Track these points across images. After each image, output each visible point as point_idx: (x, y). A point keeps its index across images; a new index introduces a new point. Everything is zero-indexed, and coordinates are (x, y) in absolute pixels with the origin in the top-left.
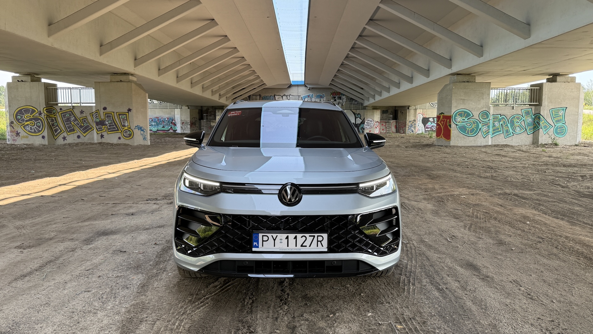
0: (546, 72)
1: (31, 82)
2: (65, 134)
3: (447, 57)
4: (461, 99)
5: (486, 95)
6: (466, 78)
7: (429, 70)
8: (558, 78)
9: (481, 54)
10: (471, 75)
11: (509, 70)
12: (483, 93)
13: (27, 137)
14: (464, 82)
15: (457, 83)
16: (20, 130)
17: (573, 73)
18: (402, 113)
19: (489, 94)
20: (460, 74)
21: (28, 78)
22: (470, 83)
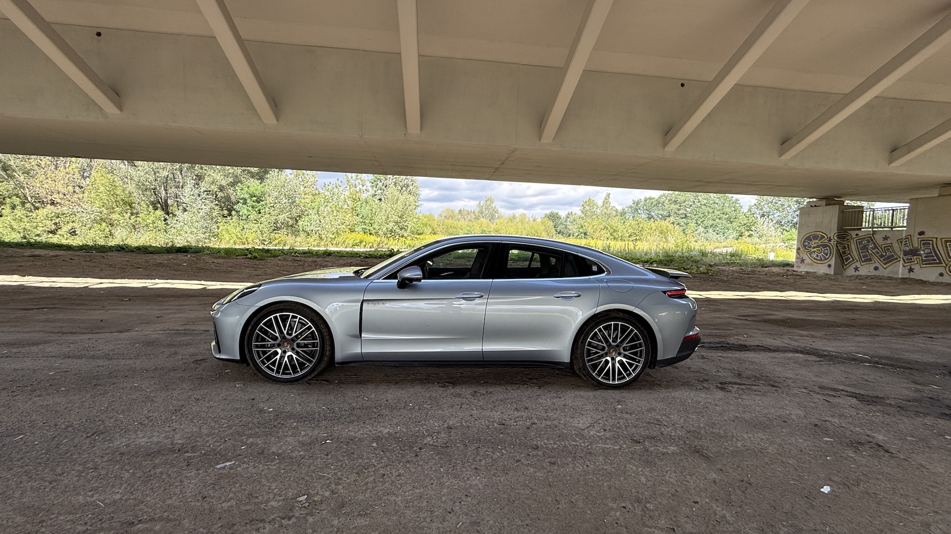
1: (825, 207)
2: (858, 264)
13: (812, 265)
16: (805, 257)
21: (824, 202)
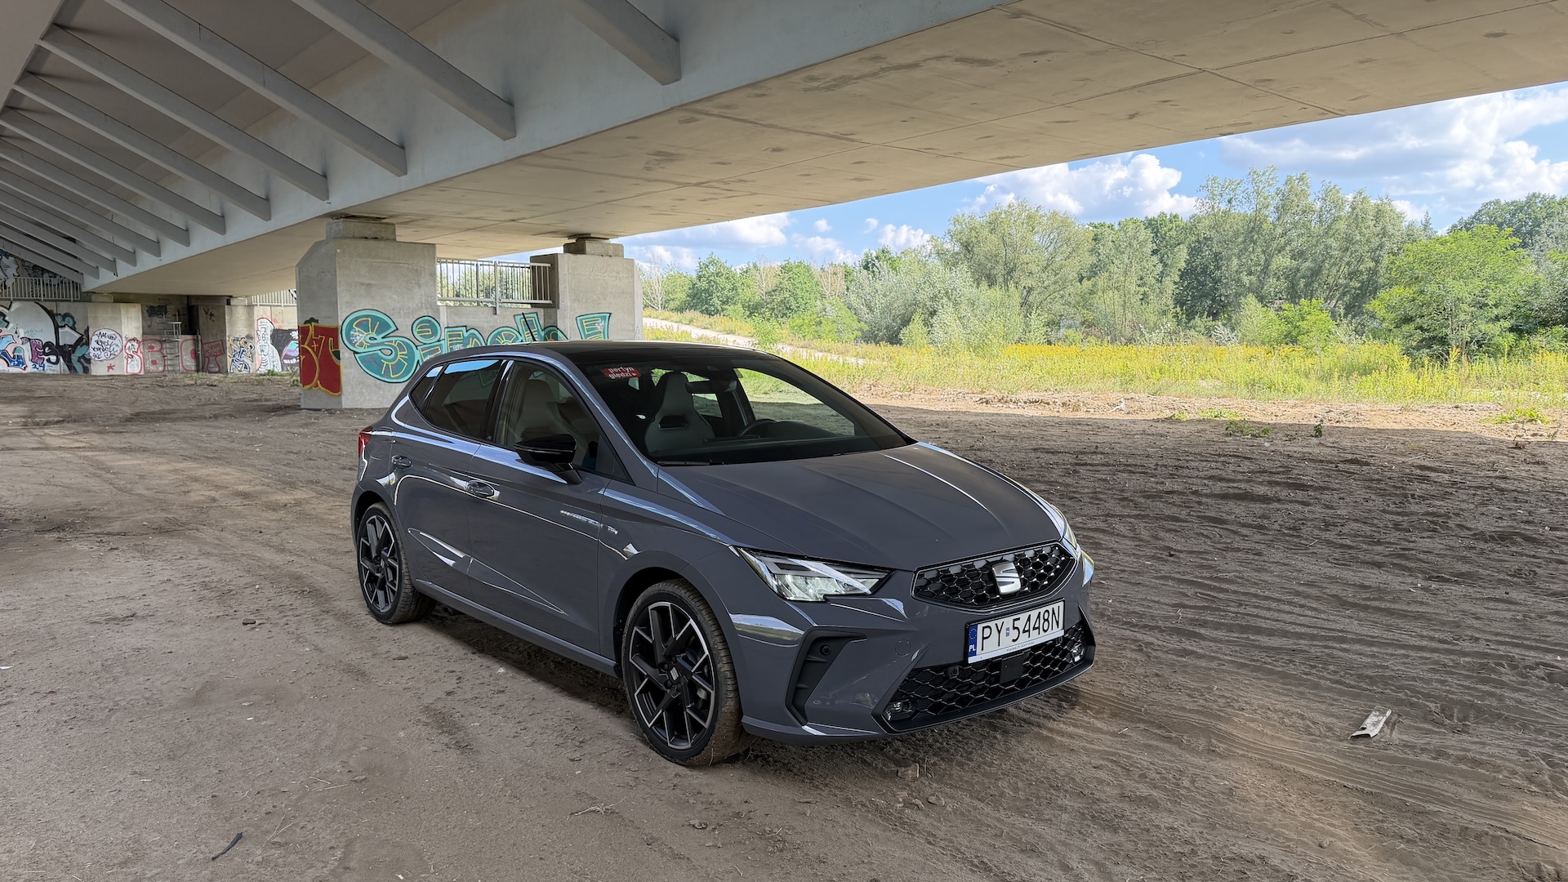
0: (561, 228)
3: (316, 167)
4: (362, 284)
5: (427, 276)
6: (370, 229)
7: (267, 199)
8: (589, 245)
9: (401, 169)
10: (383, 221)
11: (477, 215)
12: (417, 271)
14: (366, 238)
15: (347, 241)
17: (617, 236)
18: (211, 315)
19: (433, 274)
20: (353, 217)
22: (382, 244)
